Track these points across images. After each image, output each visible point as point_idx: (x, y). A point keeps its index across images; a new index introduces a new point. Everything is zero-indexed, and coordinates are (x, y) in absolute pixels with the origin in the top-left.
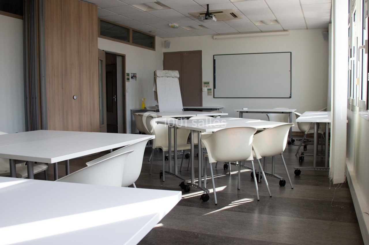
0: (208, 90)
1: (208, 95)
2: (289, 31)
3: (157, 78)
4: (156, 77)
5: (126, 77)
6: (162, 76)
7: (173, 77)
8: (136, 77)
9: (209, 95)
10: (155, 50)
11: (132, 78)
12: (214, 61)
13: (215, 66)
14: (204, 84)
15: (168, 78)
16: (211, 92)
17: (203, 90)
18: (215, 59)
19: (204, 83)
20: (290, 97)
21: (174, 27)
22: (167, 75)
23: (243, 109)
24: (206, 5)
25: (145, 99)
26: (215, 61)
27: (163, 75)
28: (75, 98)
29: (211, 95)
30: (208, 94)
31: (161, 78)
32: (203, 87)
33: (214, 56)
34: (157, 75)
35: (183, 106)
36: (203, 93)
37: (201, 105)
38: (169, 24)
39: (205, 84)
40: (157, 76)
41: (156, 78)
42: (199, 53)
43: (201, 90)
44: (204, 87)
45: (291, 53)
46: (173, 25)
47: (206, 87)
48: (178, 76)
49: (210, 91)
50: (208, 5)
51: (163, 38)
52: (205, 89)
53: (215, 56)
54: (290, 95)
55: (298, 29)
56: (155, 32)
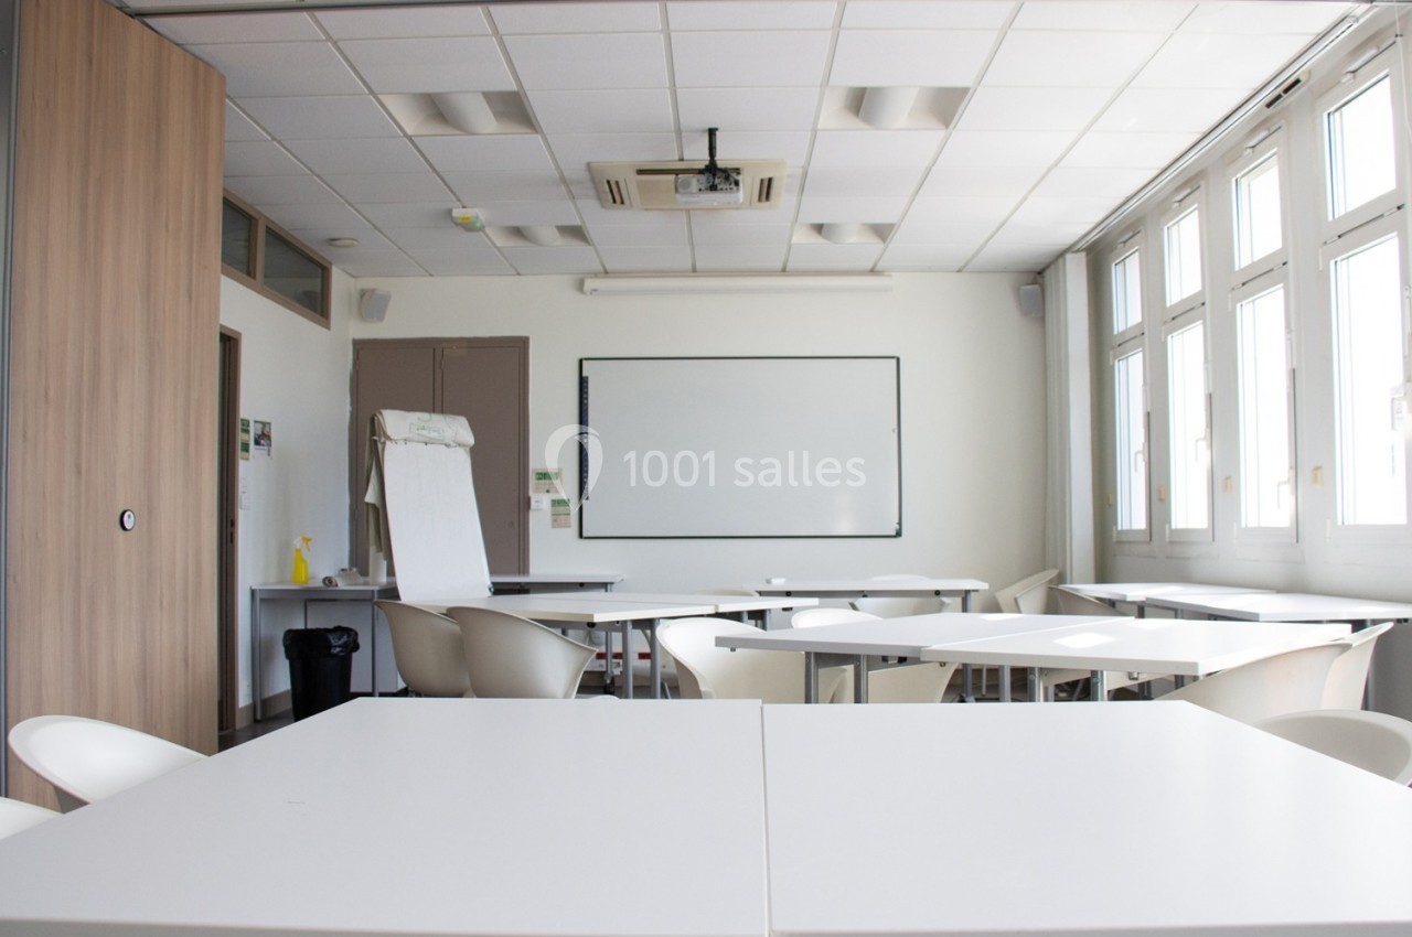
0: (557, 503)
1: (553, 527)
2: (893, 274)
3: (388, 443)
4: (383, 440)
5: (241, 437)
6: (403, 436)
7: (447, 445)
8: (269, 438)
9: (560, 526)
10: (328, 327)
11: (257, 442)
12: (583, 383)
13: (587, 404)
14: (539, 479)
15: (429, 445)
16: (568, 514)
17: (533, 504)
18: (584, 374)
19: (537, 474)
20: (898, 534)
21: (468, 226)
22: (424, 433)
23: (768, 582)
24: (703, 131)
25: (310, 540)
26: (587, 382)
27: (410, 432)
28: (128, 526)
29: (569, 527)
30: (555, 521)
31: (401, 447)
32: (531, 494)
33: (581, 361)
34: (384, 433)
35: (493, 572)
36: (533, 516)
37: (524, 569)
38: (450, 211)
39: (543, 481)
40: (388, 438)
41: (380, 446)
42: (520, 346)
43: (525, 504)
44: (537, 490)
45: (898, 359)
46: (470, 213)
47: (548, 491)
48: (471, 440)
49: (561, 509)
50: (712, 132)
51: (354, 277)
52: (541, 502)
53: (584, 362)
54: (898, 526)
55: (930, 270)
56: (353, 245)
